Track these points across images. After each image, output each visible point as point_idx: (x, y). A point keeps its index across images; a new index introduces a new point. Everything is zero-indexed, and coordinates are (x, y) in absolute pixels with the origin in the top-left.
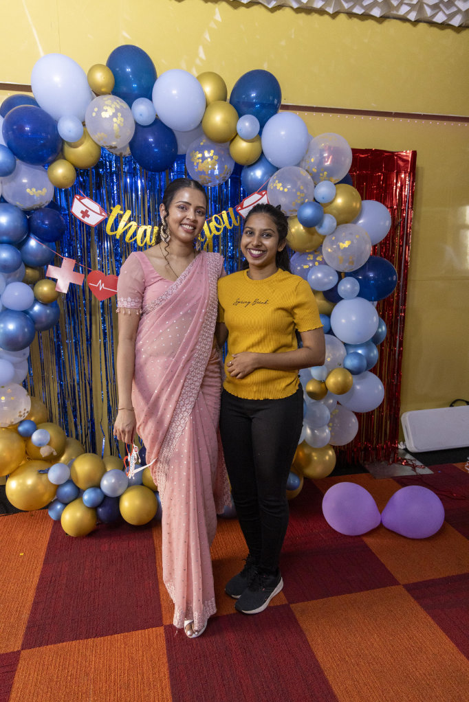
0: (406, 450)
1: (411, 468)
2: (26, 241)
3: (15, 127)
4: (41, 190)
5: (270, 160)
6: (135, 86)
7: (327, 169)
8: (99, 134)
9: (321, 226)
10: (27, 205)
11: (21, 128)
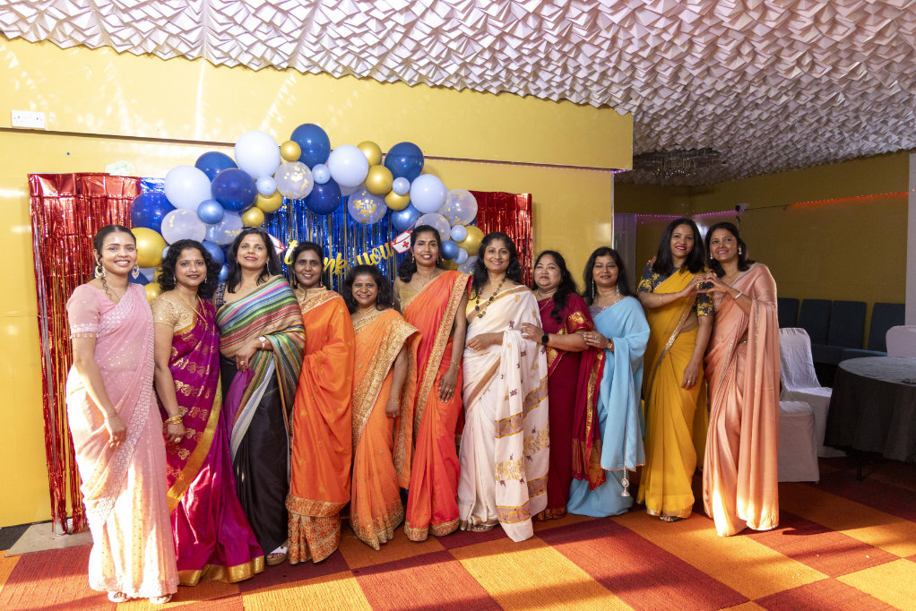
5: (416, 207)
7: (459, 214)
8: (286, 192)
9: (457, 258)
10: (226, 243)
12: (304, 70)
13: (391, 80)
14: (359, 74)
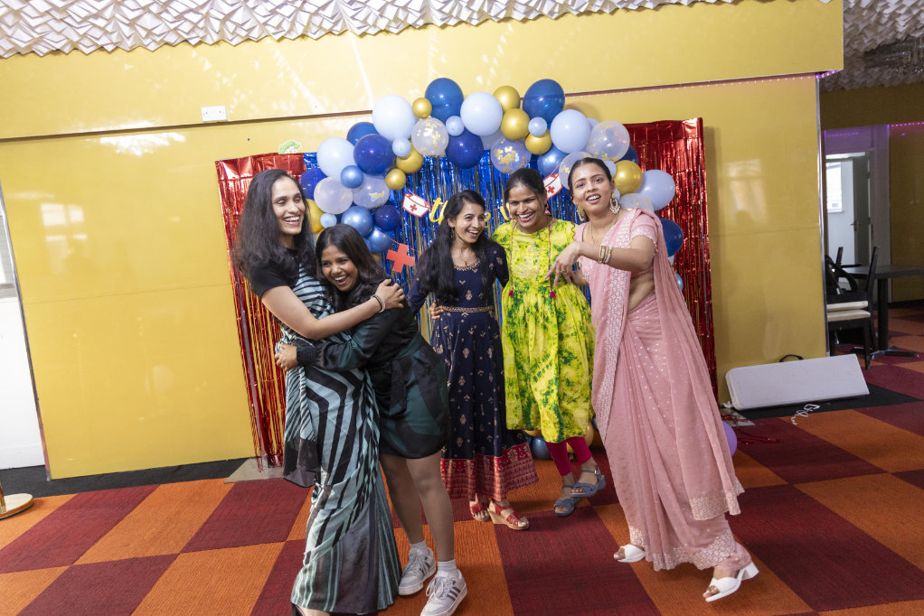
0: (733, 409)
2: (371, 233)
3: (362, 152)
4: (381, 193)
5: (559, 148)
8: (422, 148)
10: (371, 206)
11: (367, 152)
12: (441, 23)
13: (532, 16)
14: (496, 16)
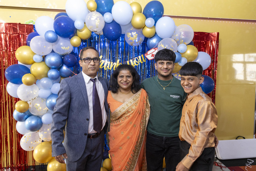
0: (217, 158)
1: (220, 167)
2: (61, 67)
3: (58, 24)
4: (67, 47)
5: (159, 35)
6: (106, 8)
7: (183, 39)
8: (90, 26)
9: (180, 62)
10: (62, 53)
11: (60, 24)
